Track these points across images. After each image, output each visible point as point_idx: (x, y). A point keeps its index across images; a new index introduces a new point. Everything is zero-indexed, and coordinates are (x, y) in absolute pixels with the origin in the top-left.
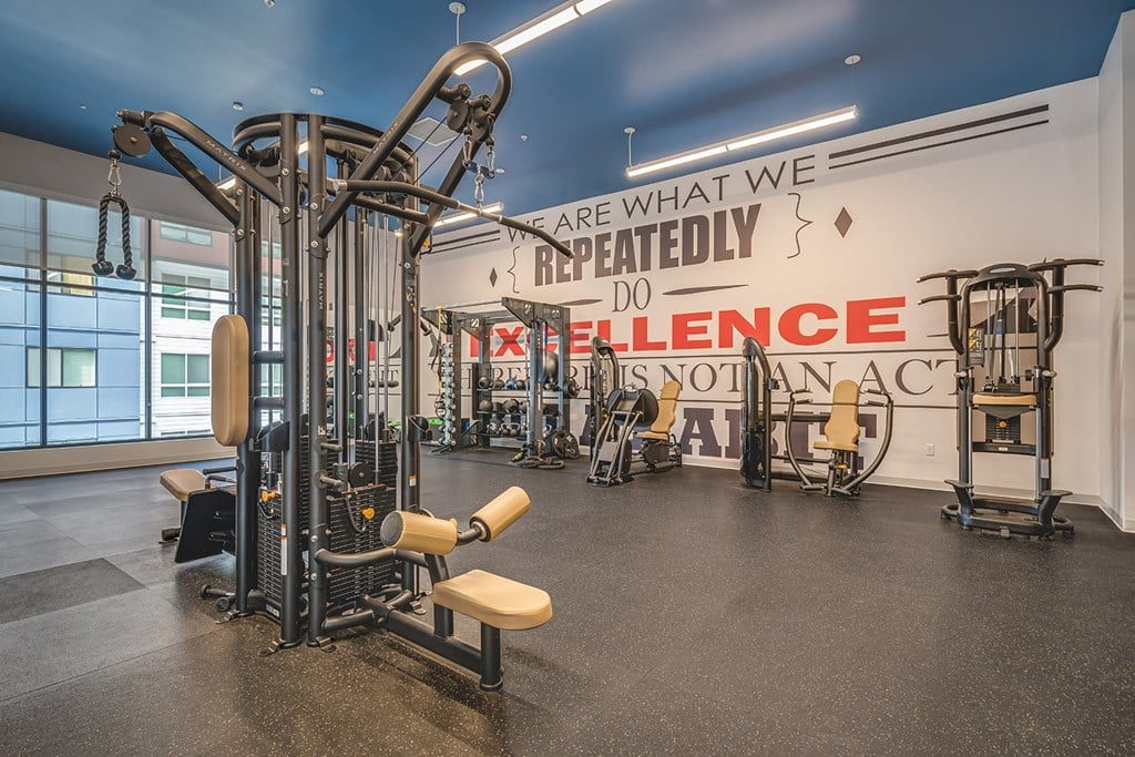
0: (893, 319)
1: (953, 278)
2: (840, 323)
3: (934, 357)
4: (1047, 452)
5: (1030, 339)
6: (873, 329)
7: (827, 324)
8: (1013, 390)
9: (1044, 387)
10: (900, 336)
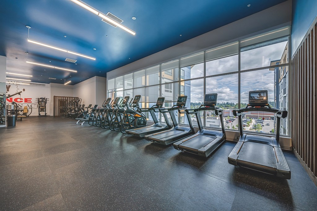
0: (30, 100)
1: (38, 98)
2: (24, 100)
3: (35, 104)
4: (46, 111)
5: (44, 103)
6: (28, 101)
7: (21, 100)
8: (43, 107)
9: (45, 107)
10: (31, 102)
